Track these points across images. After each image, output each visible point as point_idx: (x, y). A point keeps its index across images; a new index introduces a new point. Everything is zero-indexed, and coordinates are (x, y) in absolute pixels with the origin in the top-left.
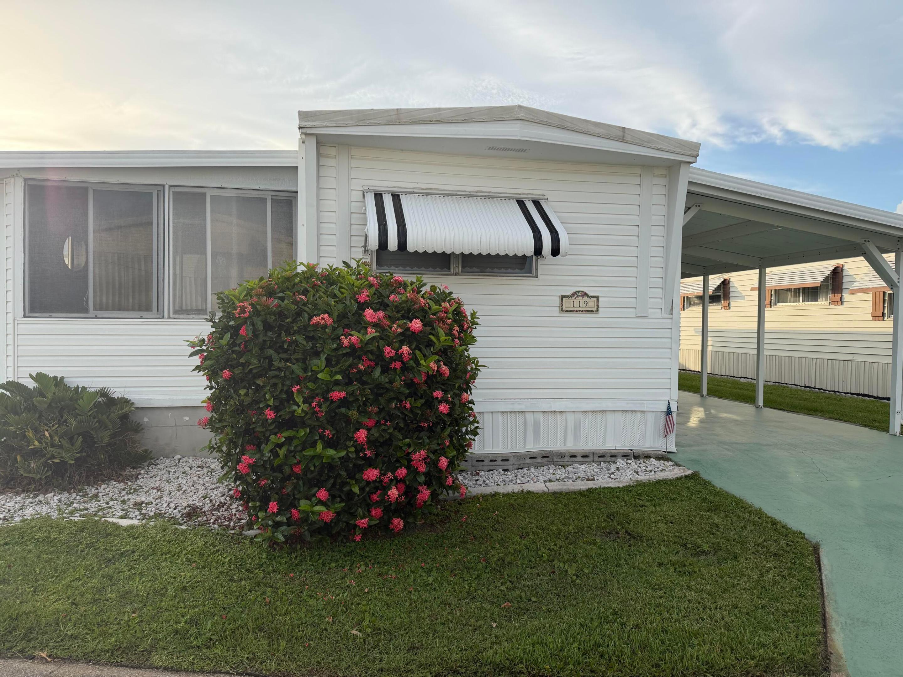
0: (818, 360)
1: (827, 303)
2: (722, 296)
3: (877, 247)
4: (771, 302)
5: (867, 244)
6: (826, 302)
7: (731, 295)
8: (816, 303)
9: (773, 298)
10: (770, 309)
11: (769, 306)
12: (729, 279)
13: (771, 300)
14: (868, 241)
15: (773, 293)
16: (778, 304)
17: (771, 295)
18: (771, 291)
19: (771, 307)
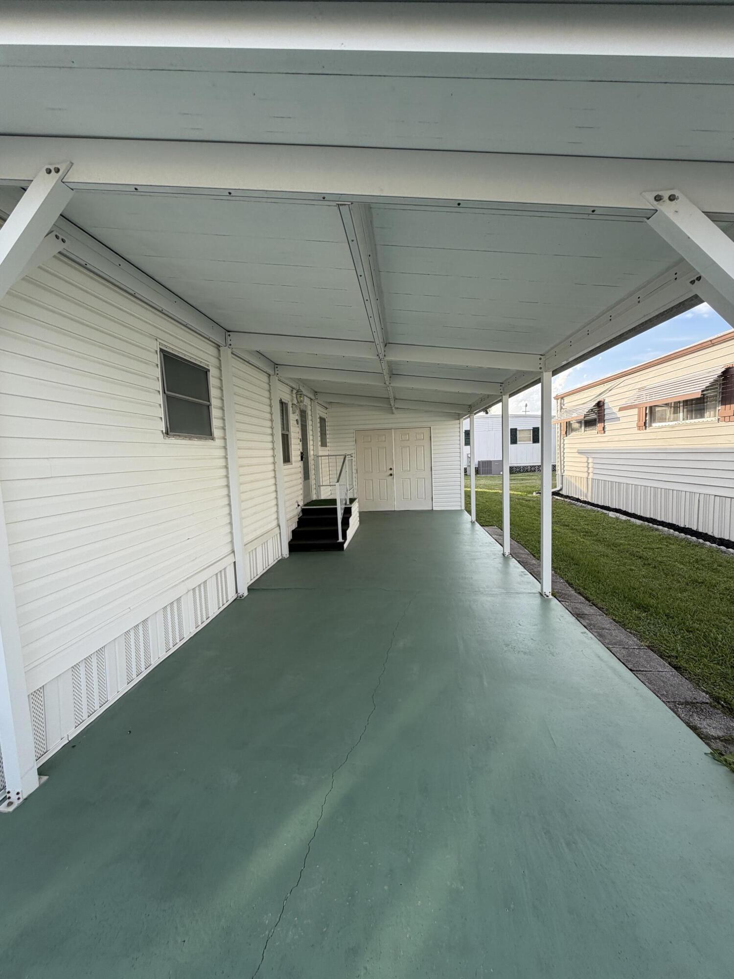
0: (702, 497)
1: (715, 419)
2: (597, 420)
3: (713, 217)
4: (645, 423)
5: (666, 208)
6: (713, 419)
7: (606, 417)
8: (701, 420)
9: (647, 418)
10: (645, 431)
11: (644, 427)
12: (604, 400)
13: (646, 420)
14: (672, 198)
15: (648, 412)
16: (654, 425)
17: (646, 414)
18: (646, 408)
19: (645, 429)
